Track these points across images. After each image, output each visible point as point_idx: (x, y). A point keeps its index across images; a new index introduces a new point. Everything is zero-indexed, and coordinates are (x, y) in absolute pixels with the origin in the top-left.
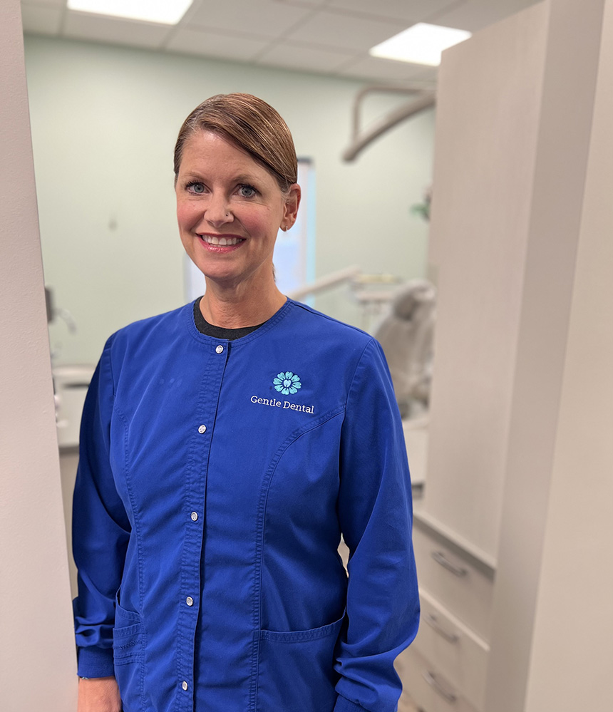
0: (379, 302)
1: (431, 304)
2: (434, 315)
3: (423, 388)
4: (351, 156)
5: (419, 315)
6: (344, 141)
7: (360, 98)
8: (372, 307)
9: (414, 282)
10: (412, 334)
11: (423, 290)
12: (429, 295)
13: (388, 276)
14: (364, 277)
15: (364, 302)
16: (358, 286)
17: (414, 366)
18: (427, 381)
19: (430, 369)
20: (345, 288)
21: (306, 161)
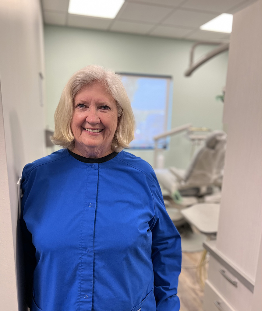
0: (200, 140)
1: (224, 142)
2: (225, 147)
3: (219, 181)
4: (189, 74)
5: (218, 147)
8: (197, 142)
9: (216, 132)
10: (215, 155)
11: (221, 135)
12: (224, 138)
13: (204, 128)
14: (193, 129)
15: (193, 140)
16: (190, 133)
17: (215, 171)
18: (221, 178)
19: (223, 172)
20: (185, 133)
21: (169, 77)
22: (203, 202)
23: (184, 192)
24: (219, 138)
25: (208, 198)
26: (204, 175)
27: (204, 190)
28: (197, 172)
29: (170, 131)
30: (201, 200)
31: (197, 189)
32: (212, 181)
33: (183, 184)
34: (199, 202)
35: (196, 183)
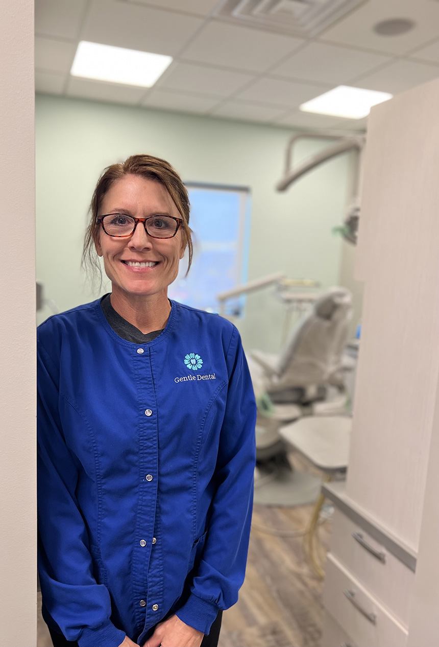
0: (300, 301)
1: (347, 307)
2: (350, 315)
3: (339, 376)
4: (283, 187)
5: (337, 315)
6: (278, 176)
7: (292, 142)
8: (295, 305)
9: (334, 289)
10: (331, 331)
11: (341, 295)
12: (347, 300)
13: (308, 281)
14: (288, 281)
15: (288, 301)
16: (285, 288)
17: (332, 358)
20: (272, 288)
21: (245, 190)
22: (311, 414)
23: (278, 397)
24: (338, 300)
25: (319, 407)
26: (313, 366)
27: (311, 391)
28: (301, 359)
29: (246, 284)
30: (307, 410)
31: (300, 391)
32: (325, 377)
33: (275, 380)
34: (304, 415)
35: (299, 379)
